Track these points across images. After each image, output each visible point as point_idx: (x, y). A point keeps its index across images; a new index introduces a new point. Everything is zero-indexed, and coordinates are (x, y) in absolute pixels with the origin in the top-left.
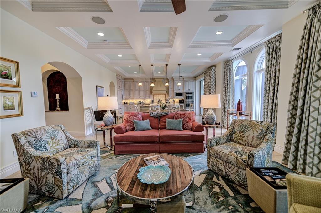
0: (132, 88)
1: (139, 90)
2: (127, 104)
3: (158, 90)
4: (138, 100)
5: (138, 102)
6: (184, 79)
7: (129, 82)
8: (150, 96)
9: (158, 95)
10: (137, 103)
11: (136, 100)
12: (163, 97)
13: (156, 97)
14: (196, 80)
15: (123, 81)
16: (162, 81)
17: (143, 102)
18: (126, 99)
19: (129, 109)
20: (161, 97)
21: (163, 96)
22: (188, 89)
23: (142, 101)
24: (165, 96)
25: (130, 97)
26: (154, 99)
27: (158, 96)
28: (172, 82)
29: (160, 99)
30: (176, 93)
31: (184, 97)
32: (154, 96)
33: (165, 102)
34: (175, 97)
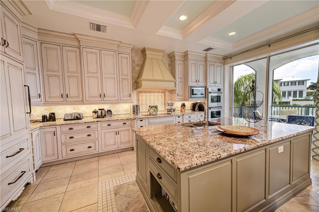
0: (73, 66)
1: (99, 75)
2: (54, 120)
3: (155, 78)
4: (96, 107)
5: (95, 112)
6: (208, 59)
7: (62, 46)
8: (132, 95)
9: (149, 92)
10: (91, 114)
11: (88, 106)
12: (160, 97)
13: (144, 98)
14: (224, 64)
15: (36, 36)
16: (161, 58)
17: (109, 111)
18: (46, 103)
19: (63, 138)
20: (156, 97)
21: (160, 94)
22: (213, 82)
23: (106, 107)
24: (163, 94)
25: (65, 98)
26: (140, 102)
27: (148, 94)
28: (182, 63)
29: (154, 102)
30: (192, 88)
31: (205, 98)
32: (140, 94)
33: (165, 109)
34: (190, 97)
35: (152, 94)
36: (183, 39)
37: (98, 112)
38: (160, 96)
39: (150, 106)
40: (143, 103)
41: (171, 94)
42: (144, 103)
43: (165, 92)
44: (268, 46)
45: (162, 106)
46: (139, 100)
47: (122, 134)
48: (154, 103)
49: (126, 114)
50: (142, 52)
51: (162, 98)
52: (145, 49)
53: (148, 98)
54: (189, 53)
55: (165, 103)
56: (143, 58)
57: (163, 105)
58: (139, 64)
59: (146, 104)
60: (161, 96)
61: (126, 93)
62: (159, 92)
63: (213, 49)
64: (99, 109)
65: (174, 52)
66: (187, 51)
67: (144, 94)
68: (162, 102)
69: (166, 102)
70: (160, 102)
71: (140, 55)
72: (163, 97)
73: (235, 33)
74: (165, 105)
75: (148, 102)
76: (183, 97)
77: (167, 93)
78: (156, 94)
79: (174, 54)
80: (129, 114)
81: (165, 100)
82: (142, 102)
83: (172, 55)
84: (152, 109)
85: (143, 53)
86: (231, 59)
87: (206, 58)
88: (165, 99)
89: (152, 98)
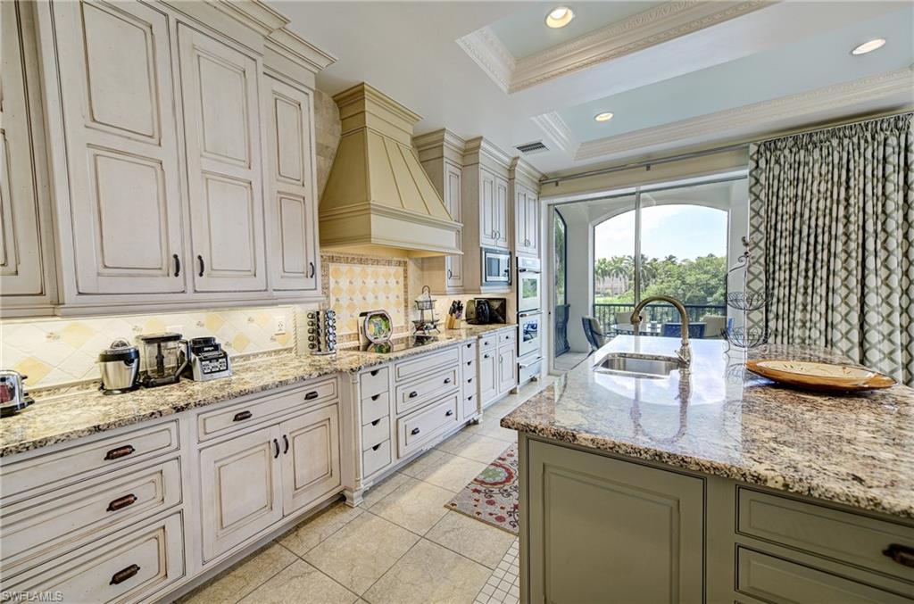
4: (128, 330)
5: (120, 357)
6: (517, 176)
12: (392, 281)
13: (344, 284)
16: (407, 140)
17: (203, 346)
20: (381, 281)
21: (392, 270)
22: (523, 240)
23: (189, 326)
24: (401, 269)
26: (333, 299)
27: (358, 268)
28: (458, 172)
29: (376, 297)
30: (489, 255)
31: (510, 284)
32: (332, 267)
33: (407, 322)
34: (484, 281)
35: (370, 269)
36: (510, 92)
37: (137, 353)
38: (392, 277)
39: (362, 315)
40: (341, 302)
41: (422, 269)
42: (344, 302)
43: (405, 263)
44: (645, 168)
45: (398, 312)
46: (328, 288)
47: (299, 445)
48: (376, 303)
49: (277, 352)
50: (337, 102)
51: (397, 282)
52: (362, 91)
53: (358, 284)
54: (483, 144)
55: (406, 301)
56: (340, 127)
57: (402, 308)
58: (327, 147)
59: (351, 307)
60: (395, 275)
61: (297, 262)
62: (389, 263)
63: (543, 149)
64: (149, 341)
65: (444, 130)
66: (481, 138)
67: (344, 267)
68: (398, 297)
69: (411, 298)
70: (393, 299)
71: (331, 111)
72: (401, 280)
73: (611, 115)
74: (406, 306)
75: (358, 297)
76: (459, 283)
77: (412, 267)
78: (382, 269)
79: (443, 140)
80: (289, 350)
81: (406, 292)
82: (337, 300)
83: (435, 137)
84: (372, 326)
85: (341, 109)
86: (557, 185)
87: (511, 170)
88: (406, 286)
89: (370, 282)
